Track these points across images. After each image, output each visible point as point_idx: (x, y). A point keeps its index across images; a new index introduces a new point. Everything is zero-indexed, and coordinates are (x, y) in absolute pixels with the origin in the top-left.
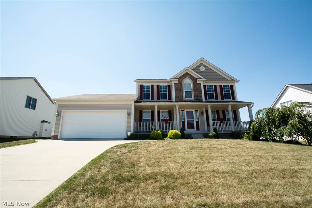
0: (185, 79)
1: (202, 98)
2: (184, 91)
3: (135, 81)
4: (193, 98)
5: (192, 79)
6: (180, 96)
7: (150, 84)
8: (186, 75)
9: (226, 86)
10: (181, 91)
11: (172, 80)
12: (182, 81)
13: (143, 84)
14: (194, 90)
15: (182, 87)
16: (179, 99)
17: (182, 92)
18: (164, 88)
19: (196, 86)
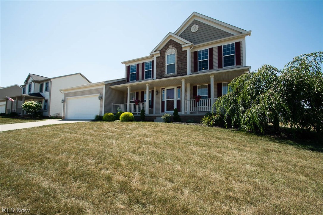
0: (168, 49)
1: (187, 70)
2: (166, 65)
3: (123, 63)
4: (176, 73)
5: (176, 48)
6: (162, 72)
7: (136, 63)
8: (170, 43)
9: (229, 46)
10: (163, 65)
11: (152, 54)
12: (164, 53)
13: (130, 64)
14: (178, 62)
15: (164, 61)
16: (161, 75)
17: (164, 67)
18: (148, 66)
19: (181, 55)
